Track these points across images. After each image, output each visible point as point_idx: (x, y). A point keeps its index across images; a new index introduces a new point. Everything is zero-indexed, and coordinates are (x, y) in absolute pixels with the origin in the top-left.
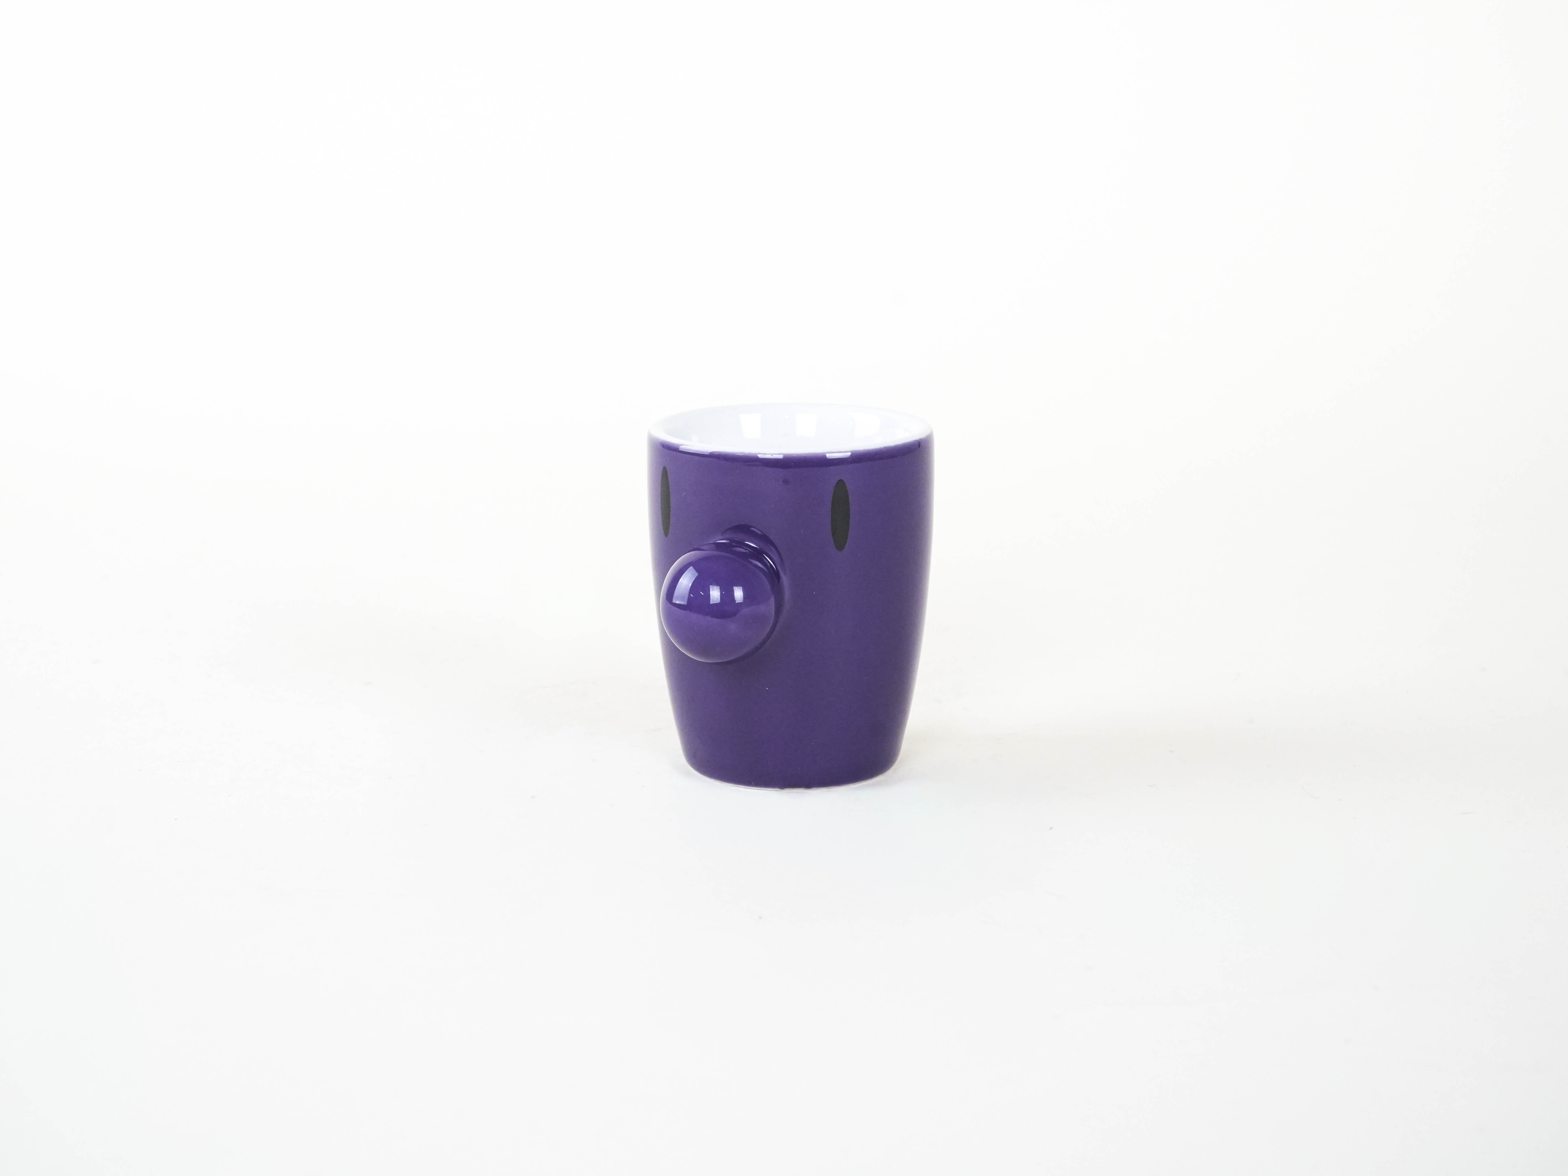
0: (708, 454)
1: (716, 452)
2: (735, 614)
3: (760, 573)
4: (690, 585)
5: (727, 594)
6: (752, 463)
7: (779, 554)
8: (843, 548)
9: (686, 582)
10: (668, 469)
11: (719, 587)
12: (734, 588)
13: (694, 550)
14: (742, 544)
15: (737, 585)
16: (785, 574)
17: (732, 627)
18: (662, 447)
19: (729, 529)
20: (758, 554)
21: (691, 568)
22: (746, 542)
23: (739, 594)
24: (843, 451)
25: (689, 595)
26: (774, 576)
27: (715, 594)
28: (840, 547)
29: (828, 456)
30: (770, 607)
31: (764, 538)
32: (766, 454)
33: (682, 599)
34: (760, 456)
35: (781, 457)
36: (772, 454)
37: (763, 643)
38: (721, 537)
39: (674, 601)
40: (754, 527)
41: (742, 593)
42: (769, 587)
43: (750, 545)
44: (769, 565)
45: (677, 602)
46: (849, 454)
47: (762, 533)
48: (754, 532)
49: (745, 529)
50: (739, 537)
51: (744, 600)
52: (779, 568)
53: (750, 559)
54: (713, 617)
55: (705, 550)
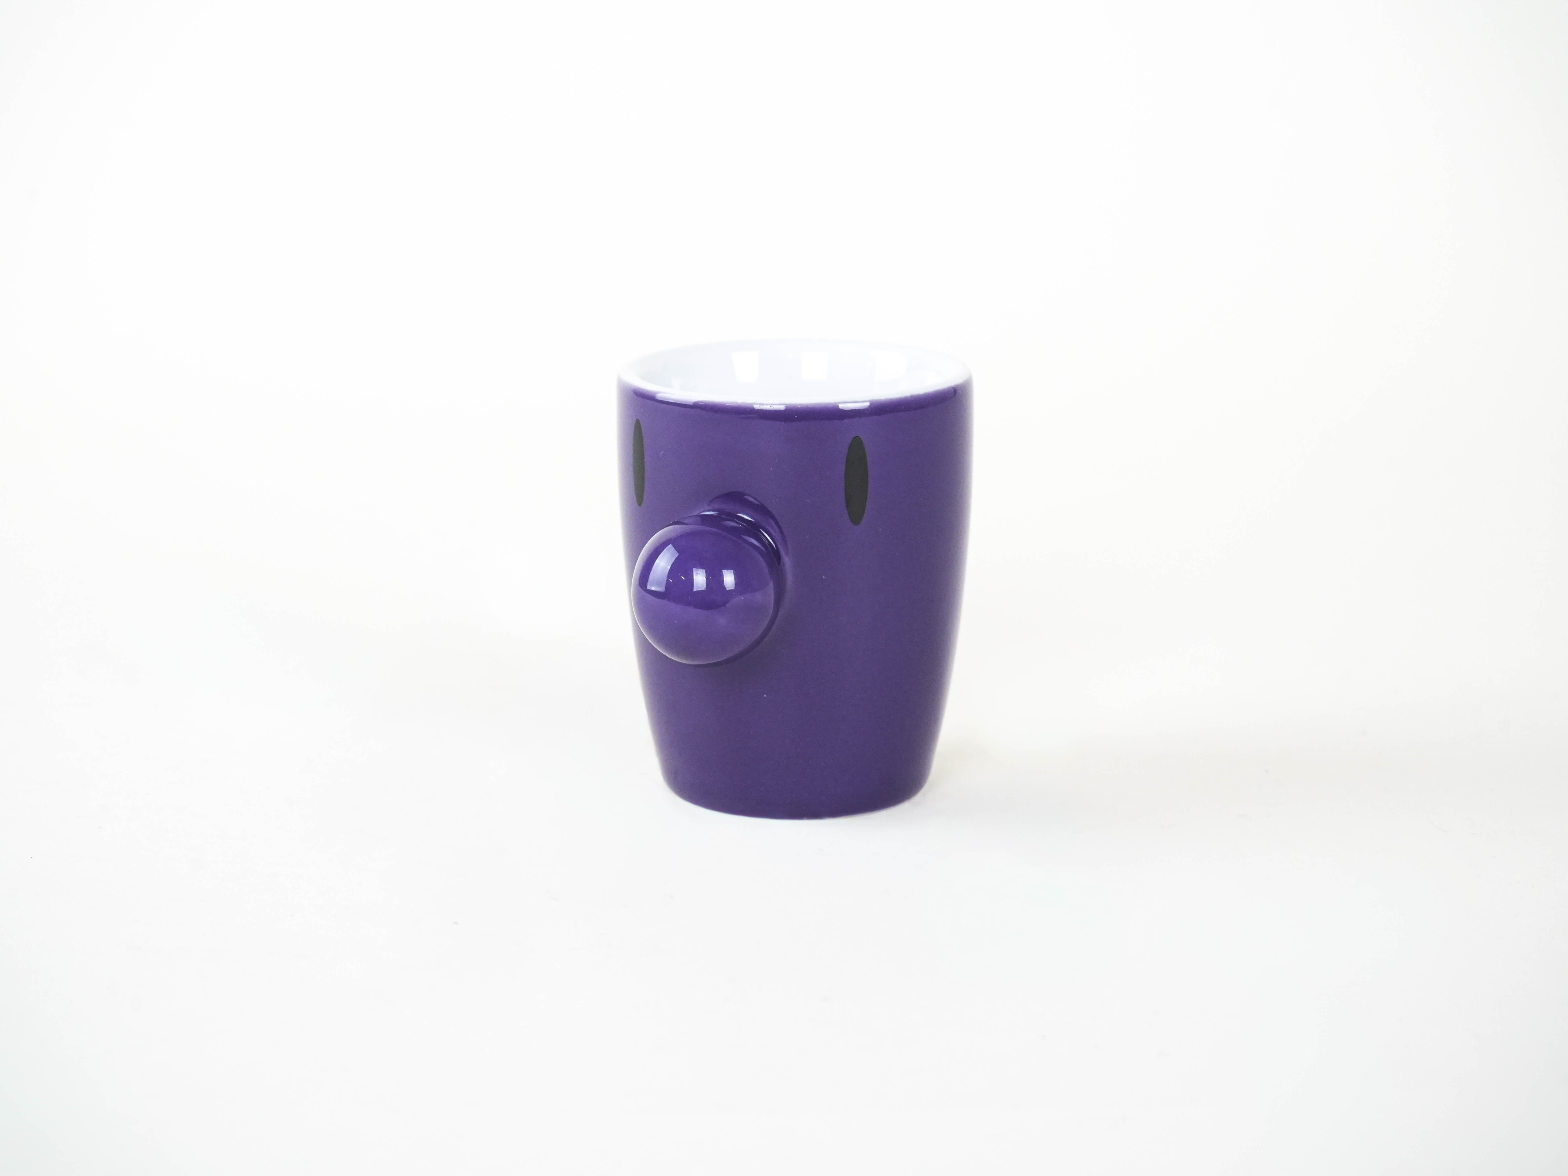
0: (691, 404)
1: (702, 402)
2: (724, 604)
3: (755, 553)
4: (669, 567)
5: (715, 579)
6: (748, 416)
7: (780, 528)
8: (859, 523)
9: (664, 563)
10: (642, 424)
11: (704, 571)
12: (723, 571)
13: (675, 523)
14: (733, 517)
15: (728, 568)
16: (787, 554)
17: (721, 621)
18: (634, 396)
19: (717, 498)
20: (753, 529)
21: (670, 546)
22: (739, 514)
23: (729, 579)
24: (860, 400)
25: (668, 581)
26: (774, 556)
27: (700, 579)
28: (856, 519)
29: (841, 406)
30: (766, 596)
31: (761, 509)
32: (763, 404)
33: (658, 584)
34: (756, 407)
35: (782, 408)
36: (771, 405)
37: (758, 642)
38: (707, 508)
39: (649, 587)
40: (749, 496)
41: (734, 578)
42: (766, 570)
43: (743, 518)
44: (767, 542)
45: (653, 589)
46: (867, 404)
47: (759, 503)
48: (749, 501)
49: (737, 498)
50: (729, 507)
51: (735, 587)
52: (779, 546)
53: (743, 535)
54: (696, 607)
55: (687, 524)
